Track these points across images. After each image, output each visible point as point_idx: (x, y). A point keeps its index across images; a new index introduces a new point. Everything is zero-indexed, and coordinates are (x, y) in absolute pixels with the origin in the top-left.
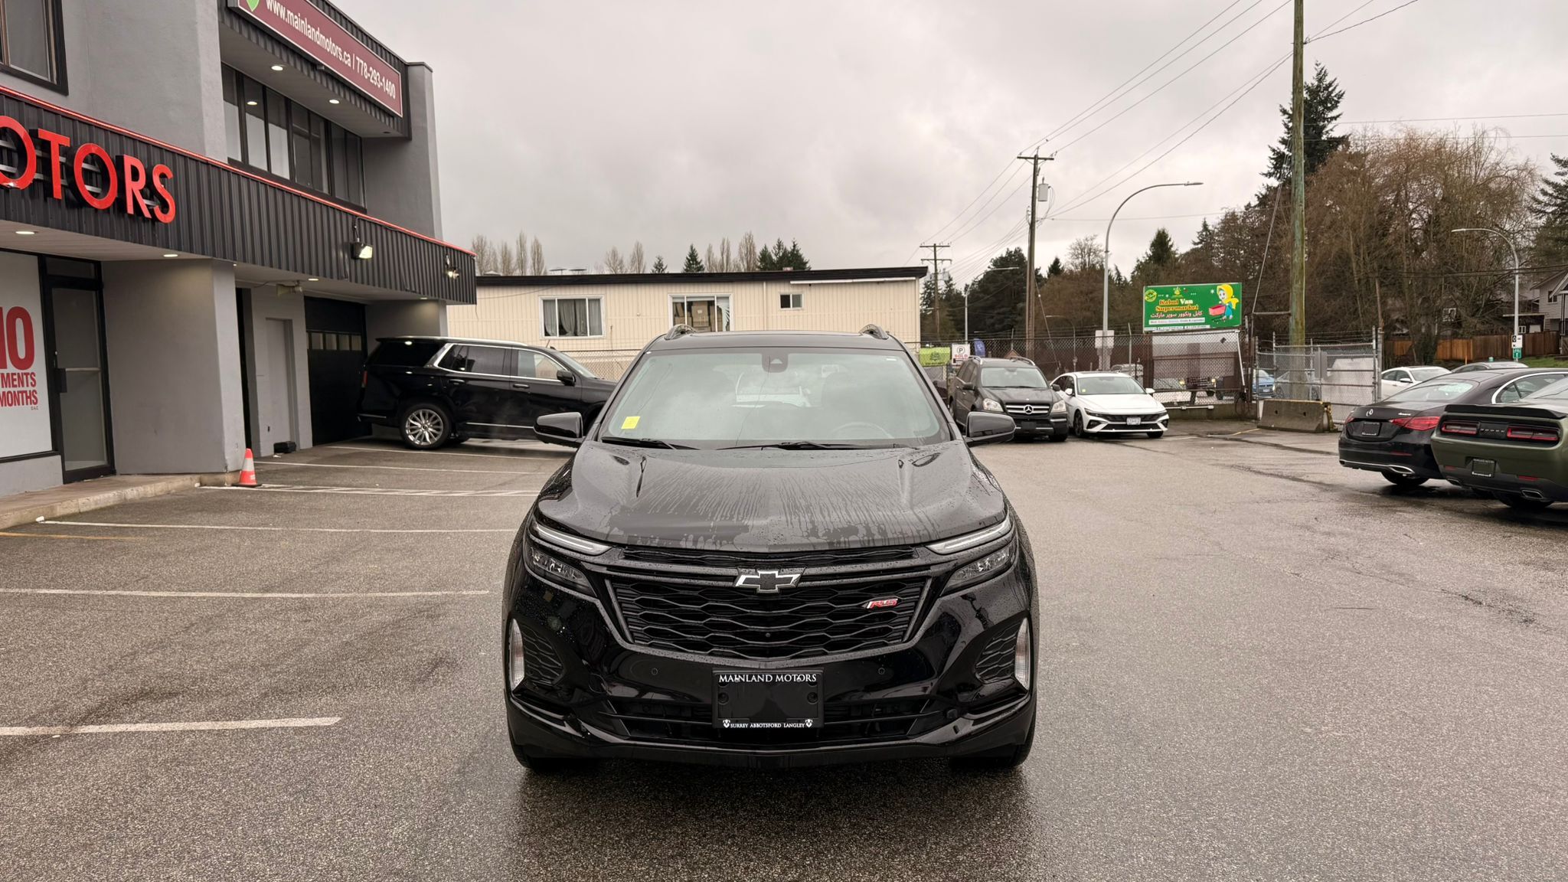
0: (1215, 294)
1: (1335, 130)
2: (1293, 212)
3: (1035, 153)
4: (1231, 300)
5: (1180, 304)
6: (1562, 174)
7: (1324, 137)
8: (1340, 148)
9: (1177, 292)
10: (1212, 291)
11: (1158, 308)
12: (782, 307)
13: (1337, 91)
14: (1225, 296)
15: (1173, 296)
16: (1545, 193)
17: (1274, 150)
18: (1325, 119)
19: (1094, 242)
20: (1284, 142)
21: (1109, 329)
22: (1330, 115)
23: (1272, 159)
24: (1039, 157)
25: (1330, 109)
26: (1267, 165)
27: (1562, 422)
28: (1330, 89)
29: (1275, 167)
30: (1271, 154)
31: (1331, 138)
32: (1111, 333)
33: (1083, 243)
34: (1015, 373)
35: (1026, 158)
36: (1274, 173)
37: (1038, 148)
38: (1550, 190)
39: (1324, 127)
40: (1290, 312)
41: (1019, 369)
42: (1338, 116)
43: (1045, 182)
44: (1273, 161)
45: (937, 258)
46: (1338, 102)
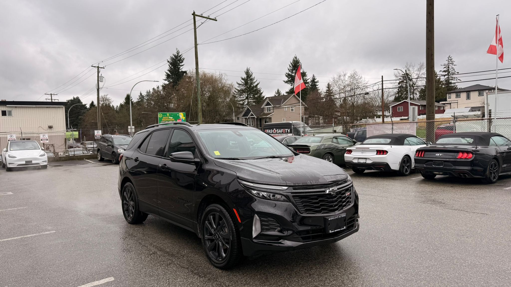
0: (179, 116)
1: (183, 69)
2: (198, 93)
3: (98, 65)
4: (183, 117)
5: (169, 118)
6: (239, 87)
7: (180, 71)
8: (185, 74)
9: (168, 115)
10: (178, 115)
11: (163, 119)
12: (2, 115)
13: (182, 58)
14: (181, 116)
15: (167, 116)
16: (236, 92)
17: (166, 73)
18: (180, 65)
19: (107, 97)
20: (169, 71)
21: (133, 126)
22: (181, 64)
23: (166, 75)
24: (99, 67)
25: (181, 63)
26: (165, 77)
27: (310, 148)
28: (181, 57)
29: (167, 78)
30: (166, 74)
31: (182, 71)
32: (133, 127)
33: (103, 97)
34: (126, 140)
35: (94, 67)
36: (167, 80)
37: (99, 64)
38: (237, 91)
39: (180, 67)
40: (198, 121)
41: (127, 139)
42: (183, 65)
43: (102, 76)
44: (166, 76)
45: (52, 99)
46: (183, 61)
